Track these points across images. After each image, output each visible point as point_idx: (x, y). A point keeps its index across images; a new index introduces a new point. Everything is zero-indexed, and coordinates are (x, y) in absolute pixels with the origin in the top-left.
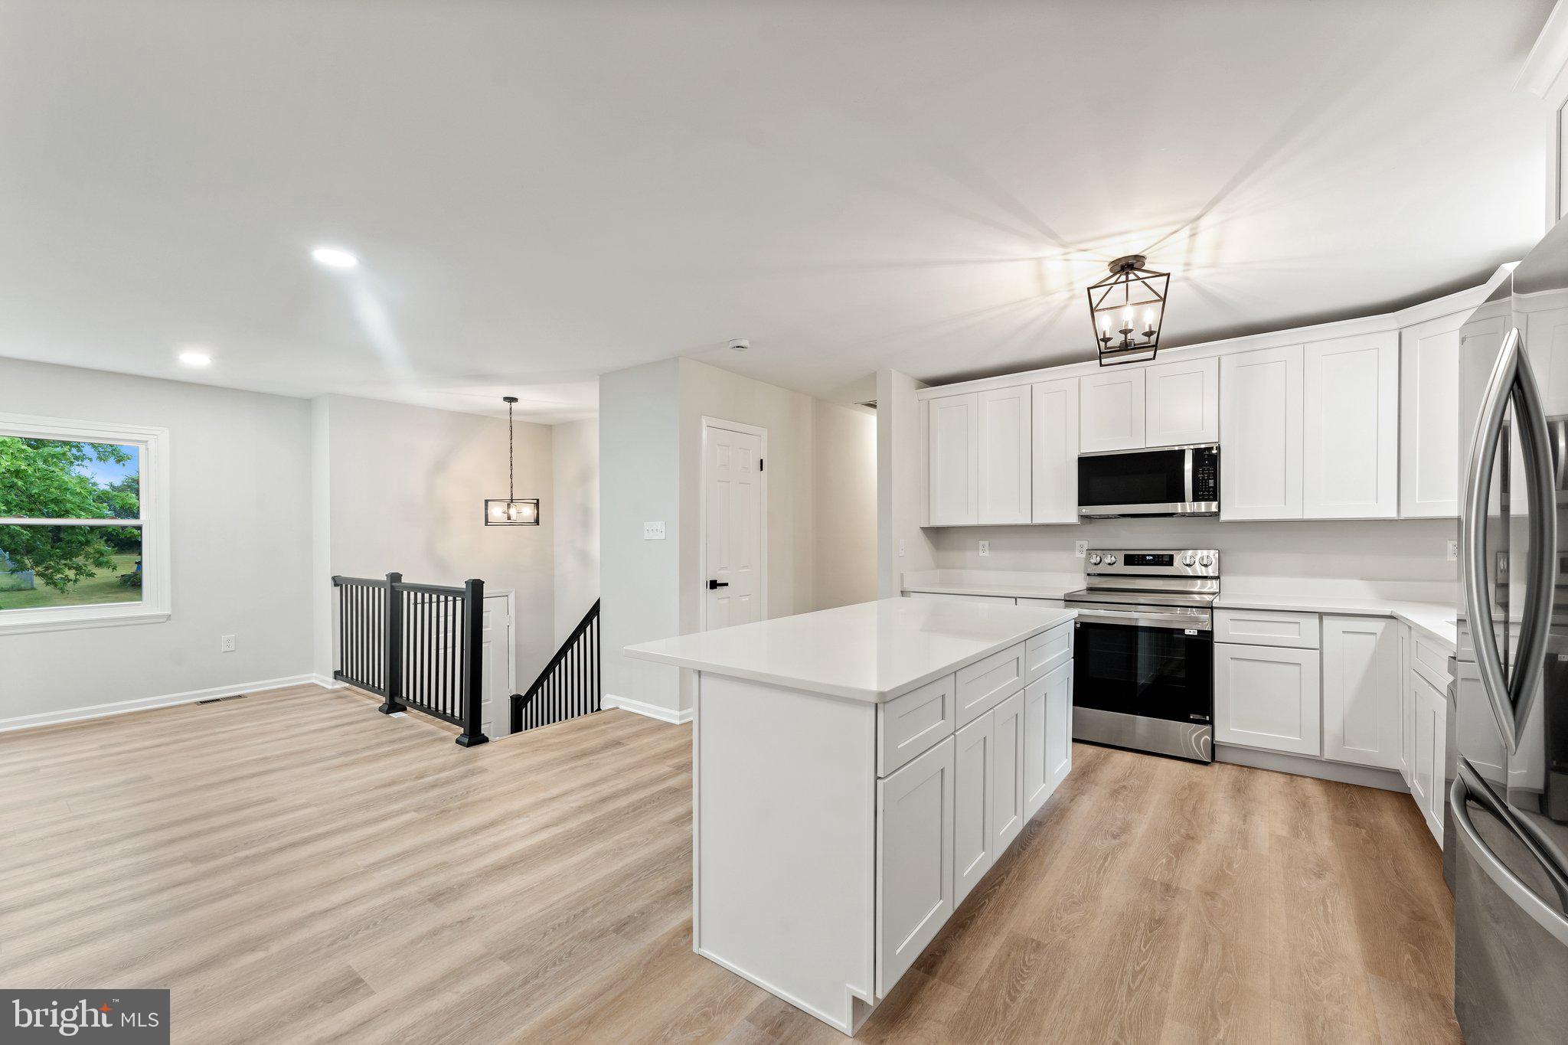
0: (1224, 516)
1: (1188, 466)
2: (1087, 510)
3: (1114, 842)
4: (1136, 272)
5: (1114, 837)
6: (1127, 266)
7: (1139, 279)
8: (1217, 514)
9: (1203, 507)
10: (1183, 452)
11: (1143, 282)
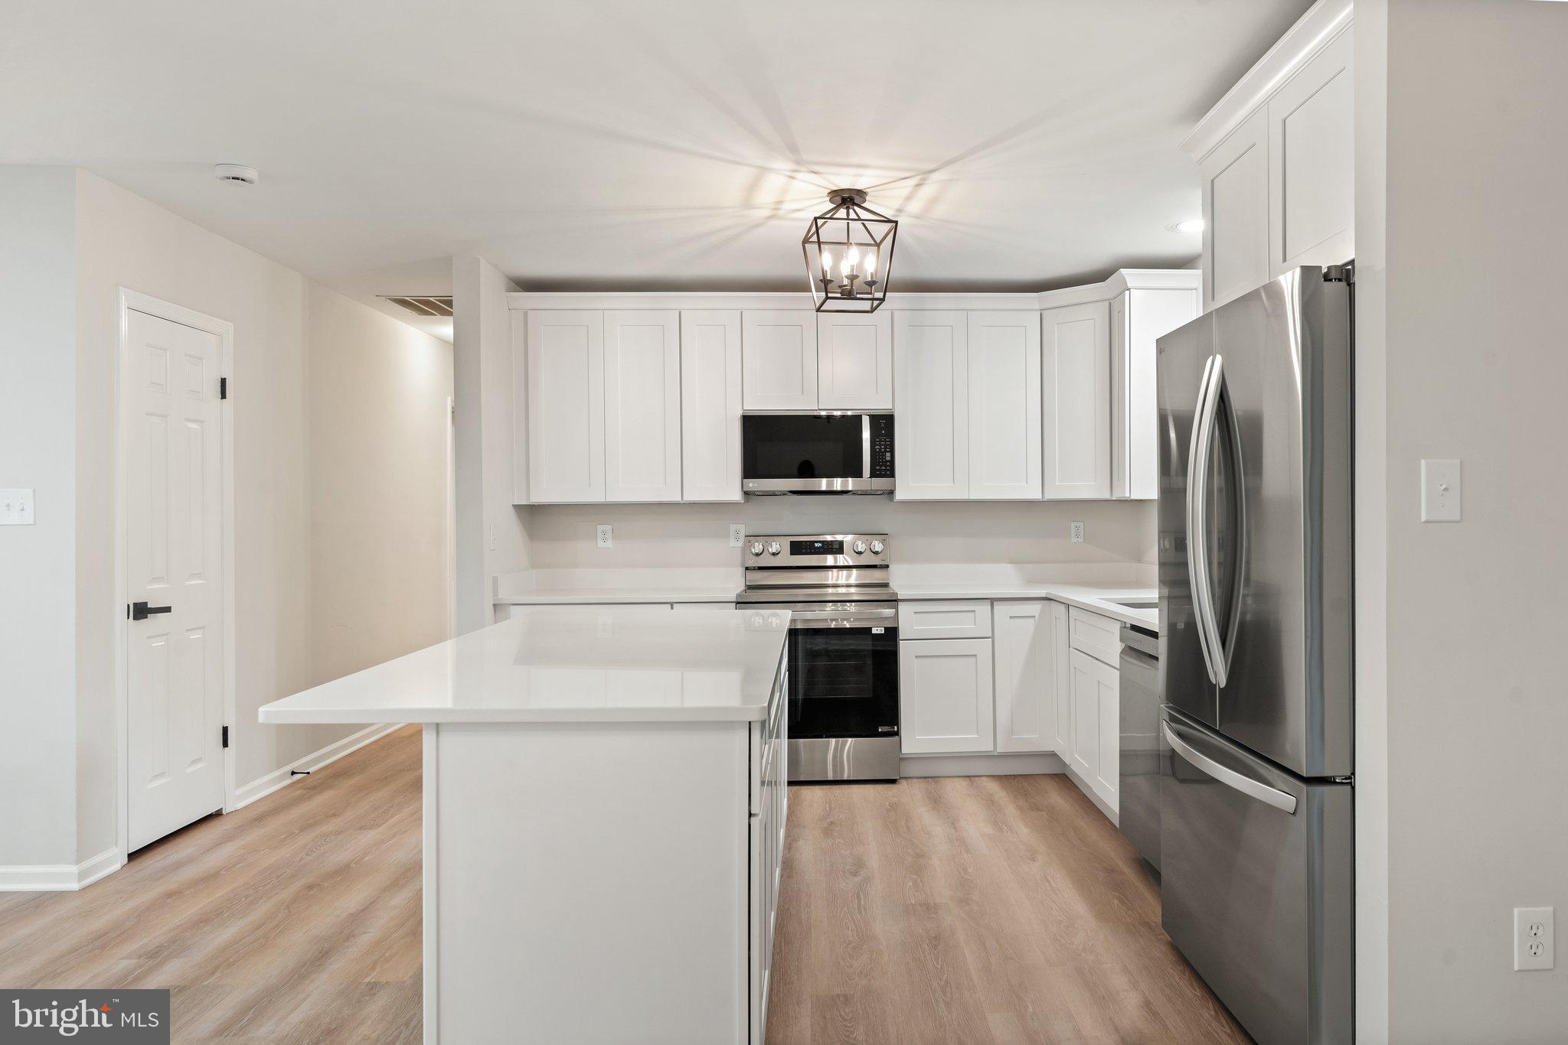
0: (899, 496)
1: (866, 435)
2: (754, 484)
3: (857, 879)
4: (856, 208)
5: (855, 874)
6: (848, 199)
7: (859, 219)
8: (891, 493)
9: (880, 483)
10: (860, 417)
11: (863, 224)
